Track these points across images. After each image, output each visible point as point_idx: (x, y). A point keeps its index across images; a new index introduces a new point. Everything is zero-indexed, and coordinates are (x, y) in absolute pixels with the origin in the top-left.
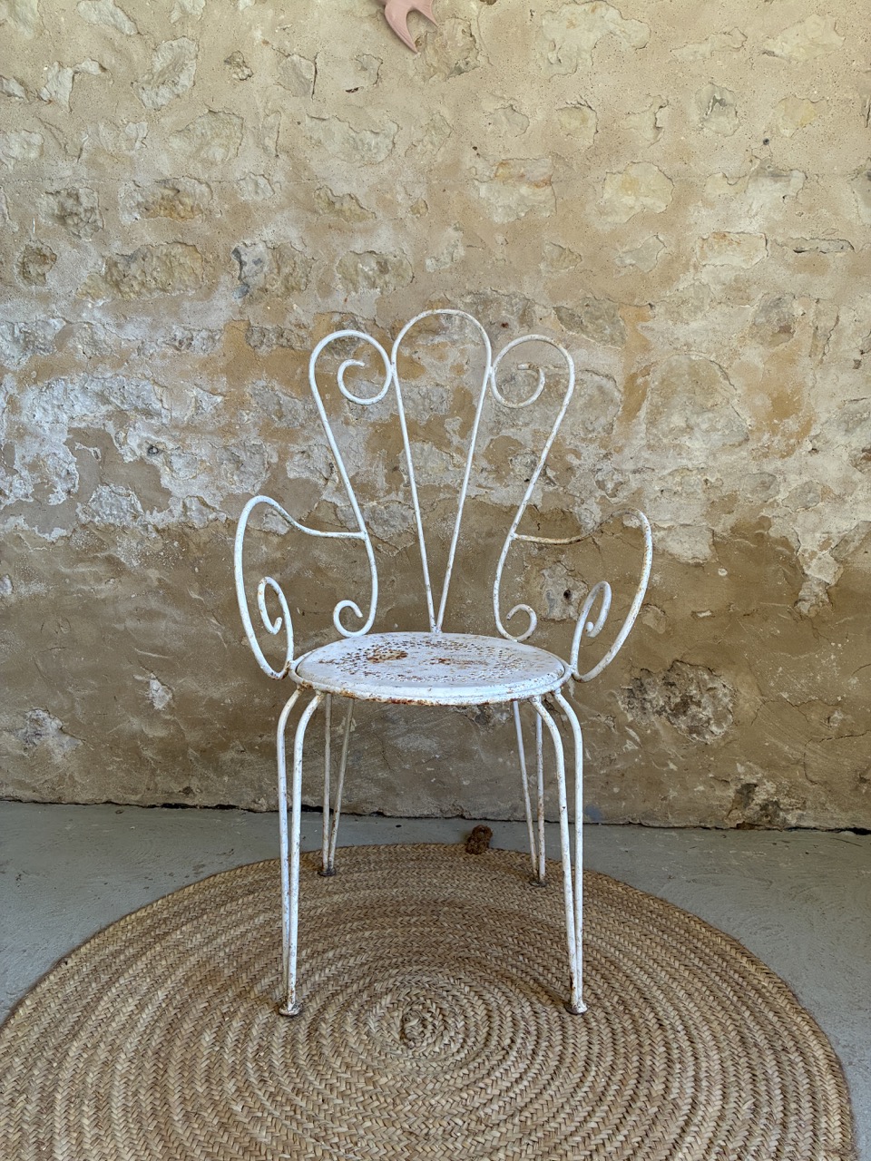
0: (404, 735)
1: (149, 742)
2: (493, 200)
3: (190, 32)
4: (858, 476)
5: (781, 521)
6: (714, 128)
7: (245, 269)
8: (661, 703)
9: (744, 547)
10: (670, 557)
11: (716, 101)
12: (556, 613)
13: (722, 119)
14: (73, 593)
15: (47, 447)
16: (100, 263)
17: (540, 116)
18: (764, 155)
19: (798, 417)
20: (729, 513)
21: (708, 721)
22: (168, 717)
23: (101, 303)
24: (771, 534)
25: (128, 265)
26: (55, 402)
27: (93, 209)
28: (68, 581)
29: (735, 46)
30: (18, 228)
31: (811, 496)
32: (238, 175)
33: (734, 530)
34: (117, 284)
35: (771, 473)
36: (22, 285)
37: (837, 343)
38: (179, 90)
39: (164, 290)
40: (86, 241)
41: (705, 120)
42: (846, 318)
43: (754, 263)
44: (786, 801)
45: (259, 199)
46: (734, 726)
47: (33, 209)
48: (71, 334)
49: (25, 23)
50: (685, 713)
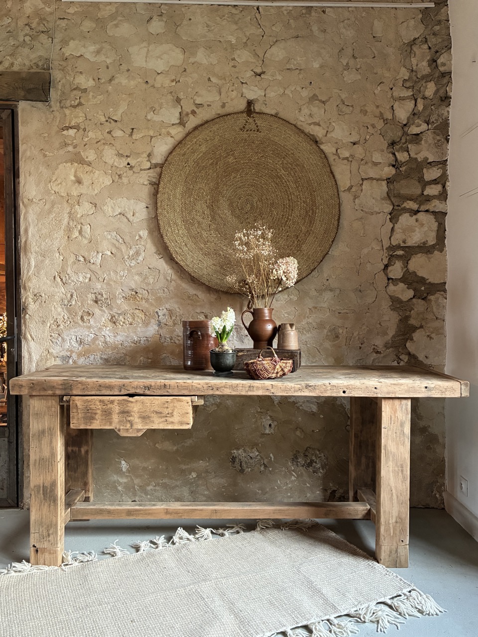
0: (214, 478)
1: (120, 484)
3: (143, 243)
5: (340, 399)
6: (311, 275)
7: (160, 318)
8: (303, 462)
9: (328, 408)
12: (267, 431)
13: (314, 273)
16: (109, 315)
18: (327, 284)
21: (319, 468)
22: (128, 474)
23: (108, 328)
25: (119, 317)
26: (90, 362)
27: (107, 299)
30: (80, 304)
32: (158, 288)
34: (114, 323)
36: (81, 323)
37: (354, 341)
38: (139, 261)
39: (131, 324)
40: (104, 308)
42: (355, 334)
43: (326, 316)
45: (164, 295)
46: (328, 470)
47: (86, 298)
48: (97, 339)
49: (85, 238)
50: (311, 466)
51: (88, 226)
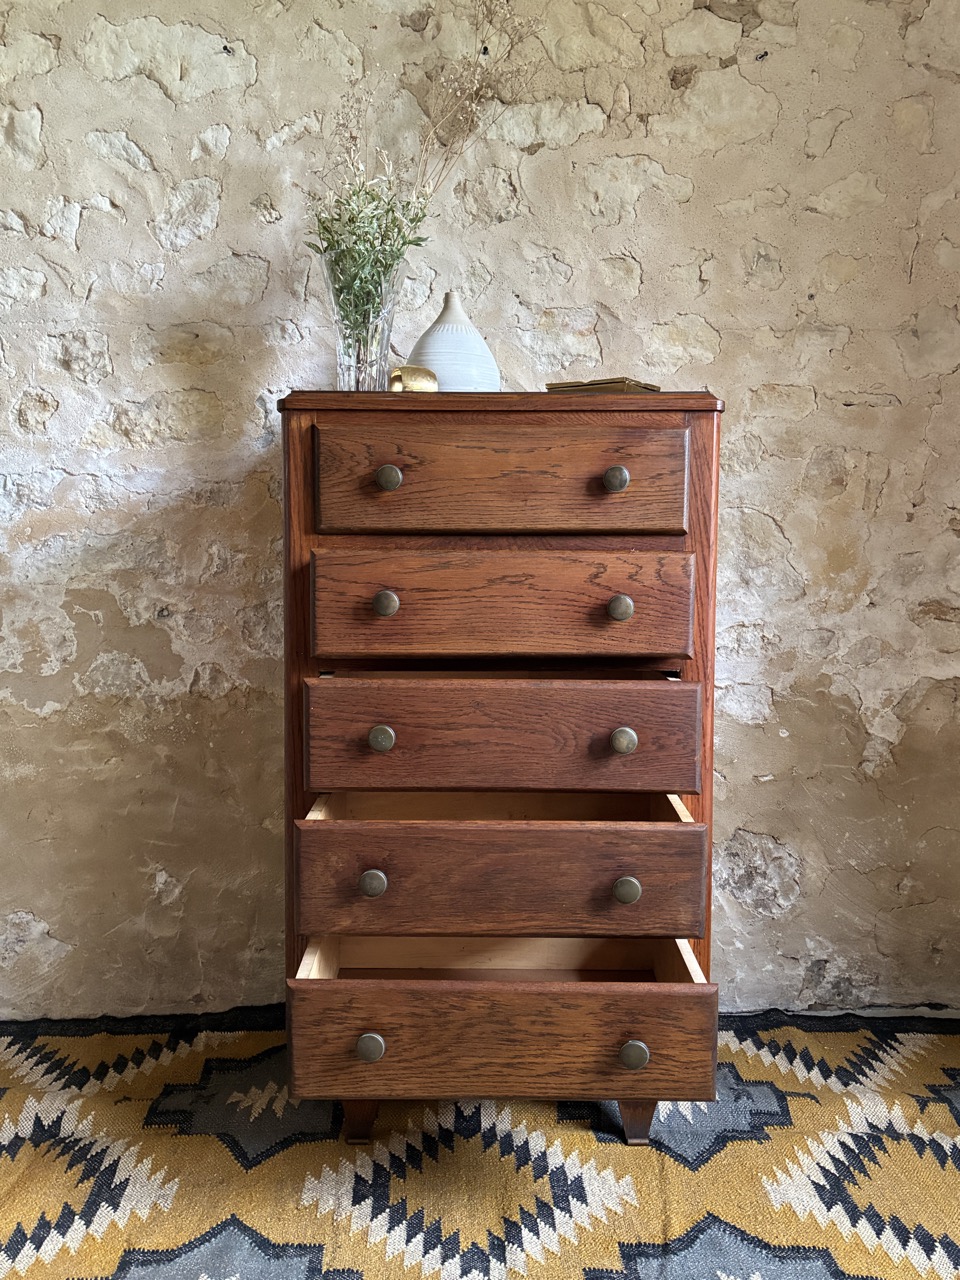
1: (153, 943)
2: (537, 348)
3: (213, 171)
4: (916, 630)
5: (841, 678)
6: (759, 282)
7: (271, 417)
8: (725, 876)
9: (805, 706)
10: (729, 719)
11: (760, 255)
13: (766, 273)
14: (66, 775)
15: (41, 611)
16: (107, 410)
17: (584, 265)
18: (810, 309)
19: (854, 570)
20: (788, 671)
21: (774, 894)
22: (176, 914)
23: (107, 452)
24: (832, 692)
25: (140, 413)
26: (52, 561)
27: (101, 354)
28: (61, 761)
29: (779, 202)
30: (14, 372)
31: (871, 651)
32: (263, 319)
33: (794, 688)
34: (126, 433)
35: (829, 628)
36: (17, 434)
37: (890, 495)
38: (202, 231)
40: (90, 385)
41: (751, 275)
42: (897, 470)
43: (804, 415)
44: (859, 977)
45: (285, 344)
46: (801, 898)
47: (33, 353)
48: (72, 486)
49: (25, 151)
50: (750, 886)
51: (36, 112)
